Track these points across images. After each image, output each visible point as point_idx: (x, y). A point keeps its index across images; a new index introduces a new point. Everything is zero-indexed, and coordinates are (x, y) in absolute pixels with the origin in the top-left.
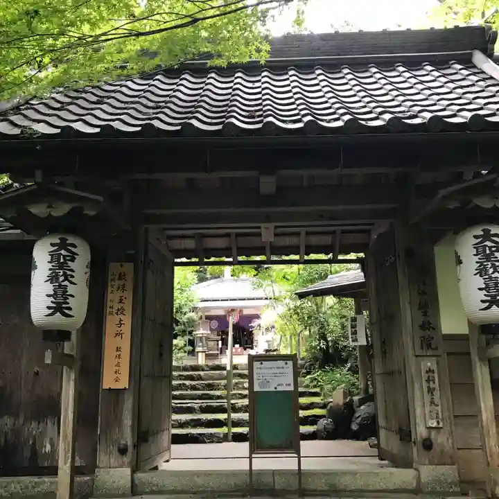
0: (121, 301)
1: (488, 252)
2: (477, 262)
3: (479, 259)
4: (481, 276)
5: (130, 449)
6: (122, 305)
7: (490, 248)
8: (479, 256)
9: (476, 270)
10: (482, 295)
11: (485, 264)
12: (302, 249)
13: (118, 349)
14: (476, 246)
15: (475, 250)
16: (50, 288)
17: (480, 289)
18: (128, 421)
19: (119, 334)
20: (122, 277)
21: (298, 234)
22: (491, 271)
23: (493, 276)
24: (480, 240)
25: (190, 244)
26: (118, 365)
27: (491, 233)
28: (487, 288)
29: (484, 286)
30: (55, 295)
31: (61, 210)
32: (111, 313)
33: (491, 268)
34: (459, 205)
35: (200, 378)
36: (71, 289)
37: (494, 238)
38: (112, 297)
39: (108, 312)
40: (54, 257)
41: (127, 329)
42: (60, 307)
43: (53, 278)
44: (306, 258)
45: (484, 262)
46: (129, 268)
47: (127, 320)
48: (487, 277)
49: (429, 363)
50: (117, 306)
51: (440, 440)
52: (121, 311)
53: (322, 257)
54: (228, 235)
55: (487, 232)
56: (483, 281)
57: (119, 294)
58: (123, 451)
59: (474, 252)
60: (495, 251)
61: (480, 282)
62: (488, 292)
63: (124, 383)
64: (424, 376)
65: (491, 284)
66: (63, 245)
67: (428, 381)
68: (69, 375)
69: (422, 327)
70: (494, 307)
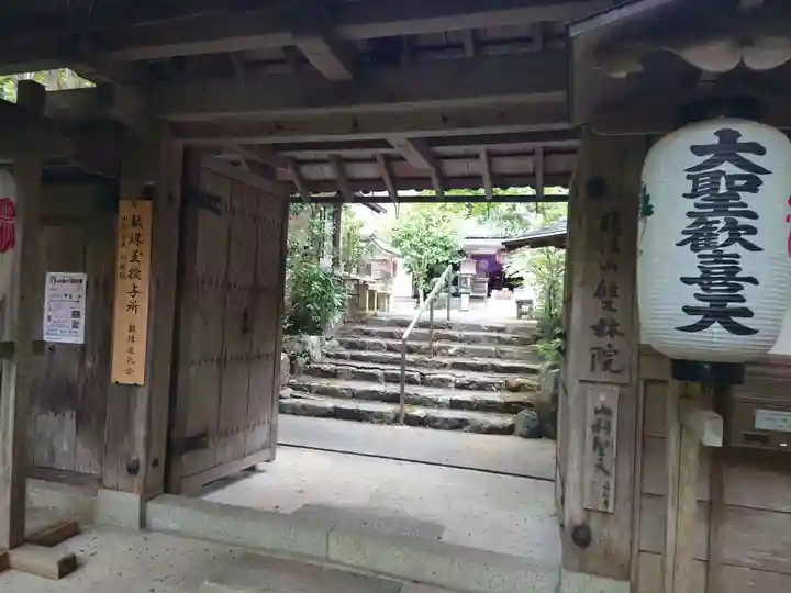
0: (135, 258)
1: (723, 189)
2: (690, 214)
3: (697, 206)
4: (695, 248)
5: (141, 469)
6: (136, 264)
7: (731, 179)
8: (698, 200)
9: (684, 232)
10: (689, 295)
11: (710, 219)
13: (132, 328)
14: (693, 174)
15: (691, 182)
17: (687, 281)
18: (140, 431)
19: (133, 307)
20: (136, 221)
22: (723, 237)
23: (727, 250)
24: (707, 157)
26: (131, 350)
27: (740, 140)
28: (705, 279)
29: (697, 273)
32: (122, 276)
33: (724, 229)
34: (639, 68)
37: (742, 155)
38: (124, 252)
39: (118, 275)
41: (143, 302)
45: (710, 214)
47: (143, 285)
48: (710, 252)
50: (129, 266)
51: (607, 533)
52: (135, 273)
55: (728, 138)
56: (698, 261)
57: (134, 246)
58: (133, 470)
59: (688, 186)
60: (741, 189)
61: (690, 263)
62: (704, 289)
63: (138, 377)
65: (718, 270)
67: (596, 428)
68: (9, 370)
69: (598, 330)
70: (716, 327)
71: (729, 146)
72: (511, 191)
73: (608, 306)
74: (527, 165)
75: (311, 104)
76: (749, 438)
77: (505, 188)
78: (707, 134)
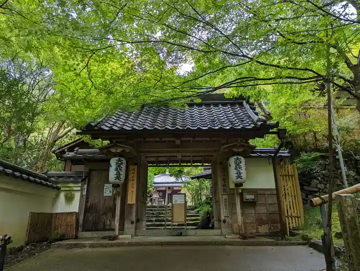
2: (235, 166)
5: (135, 222)
6: (133, 178)
8: (235, 164)
9: (234, 168)
10: (236, 175)
12: (192, 161)
13: (132, 192)
14: (235, 162)
16: (115, 172)
17: (236, 173)
18: (134, 214)
19: (133, 187)
20: (133, 169)
21: (190, 156)
22: (238, 168)
23: (239, 170)
24: (236, 160)
25: (153, 159)
26: (132, 196)
30: (117, 174)
31: (119, 150)
35: (155, 210)
36: (121, 173)
38: (131, 176)
39: (129, 180)
40: (117, 163)
41: (135, 186)
42: (118, 177)
43: (116, 169)
44: (193, 165)
45: (237, 166)
46: (136, 167)
47: (135, 182)
49: (225, 197)
51: (228, 220)
52: (133, 180)
53: (199, 164)
54: (166, 156)
57: (133, 175)
58: (132, 223)
60: (239, 163)
61: (236, 171)
63: (134, 202)
64: (224, 200)
65: (238, 172)
66: (119, 160)
67: (225, 202)
68: (118, 198)
69: (223, 186)
70: (239, 179)
71: (238, 159)
72: (195, 164)
73: (225, 182)
74: (201, 158)
75: (171, 148)
76: (246, 200)
77: (194, 163)
78: (235, 157)
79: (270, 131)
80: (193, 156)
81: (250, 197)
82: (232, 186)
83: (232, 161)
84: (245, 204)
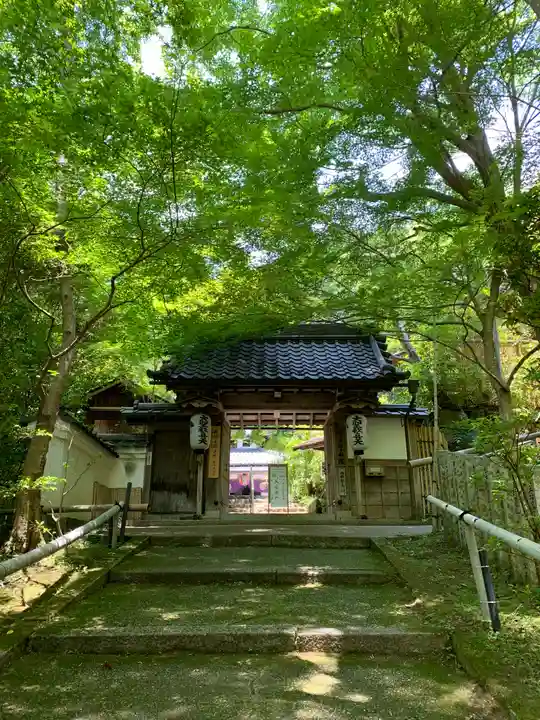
0: (215, 442)
5: (219, 503)
12: (294, 422)
13: (214, 462)
16: (200, 433)
19: (214, 455)
21: (292, 414)
26: (214, 468)
30: (201, 436)
32: (211, 447)
40: (201, 422)
42: (203, 440)
43: (201, 429)
49: (342, 470)
51: (345, 501)
52: (215, 446)
57: (215, 438)
58: (216, 504)
64: (339, 475)
66: (204, 418)
67: (341, 477)
70: (358, 444)
71: (357, 418)
74: (307, 418)
75: (266, 402)
76: (370, 474)
77: (298, 425)
78: (354, 416)
79: (400, 382)
80: (297, 414)
81: (375, 470)
82: (351, 455)
83: (350, 421)
84: (369, 479)
